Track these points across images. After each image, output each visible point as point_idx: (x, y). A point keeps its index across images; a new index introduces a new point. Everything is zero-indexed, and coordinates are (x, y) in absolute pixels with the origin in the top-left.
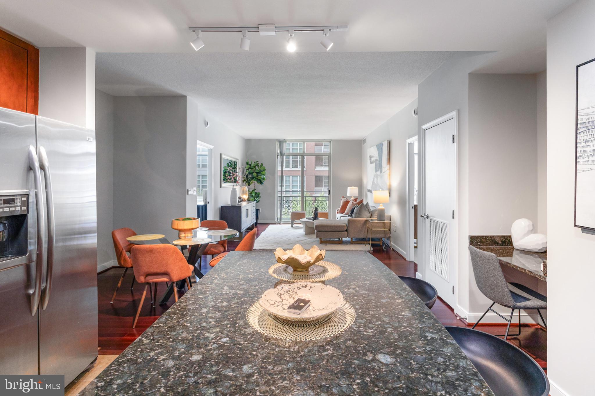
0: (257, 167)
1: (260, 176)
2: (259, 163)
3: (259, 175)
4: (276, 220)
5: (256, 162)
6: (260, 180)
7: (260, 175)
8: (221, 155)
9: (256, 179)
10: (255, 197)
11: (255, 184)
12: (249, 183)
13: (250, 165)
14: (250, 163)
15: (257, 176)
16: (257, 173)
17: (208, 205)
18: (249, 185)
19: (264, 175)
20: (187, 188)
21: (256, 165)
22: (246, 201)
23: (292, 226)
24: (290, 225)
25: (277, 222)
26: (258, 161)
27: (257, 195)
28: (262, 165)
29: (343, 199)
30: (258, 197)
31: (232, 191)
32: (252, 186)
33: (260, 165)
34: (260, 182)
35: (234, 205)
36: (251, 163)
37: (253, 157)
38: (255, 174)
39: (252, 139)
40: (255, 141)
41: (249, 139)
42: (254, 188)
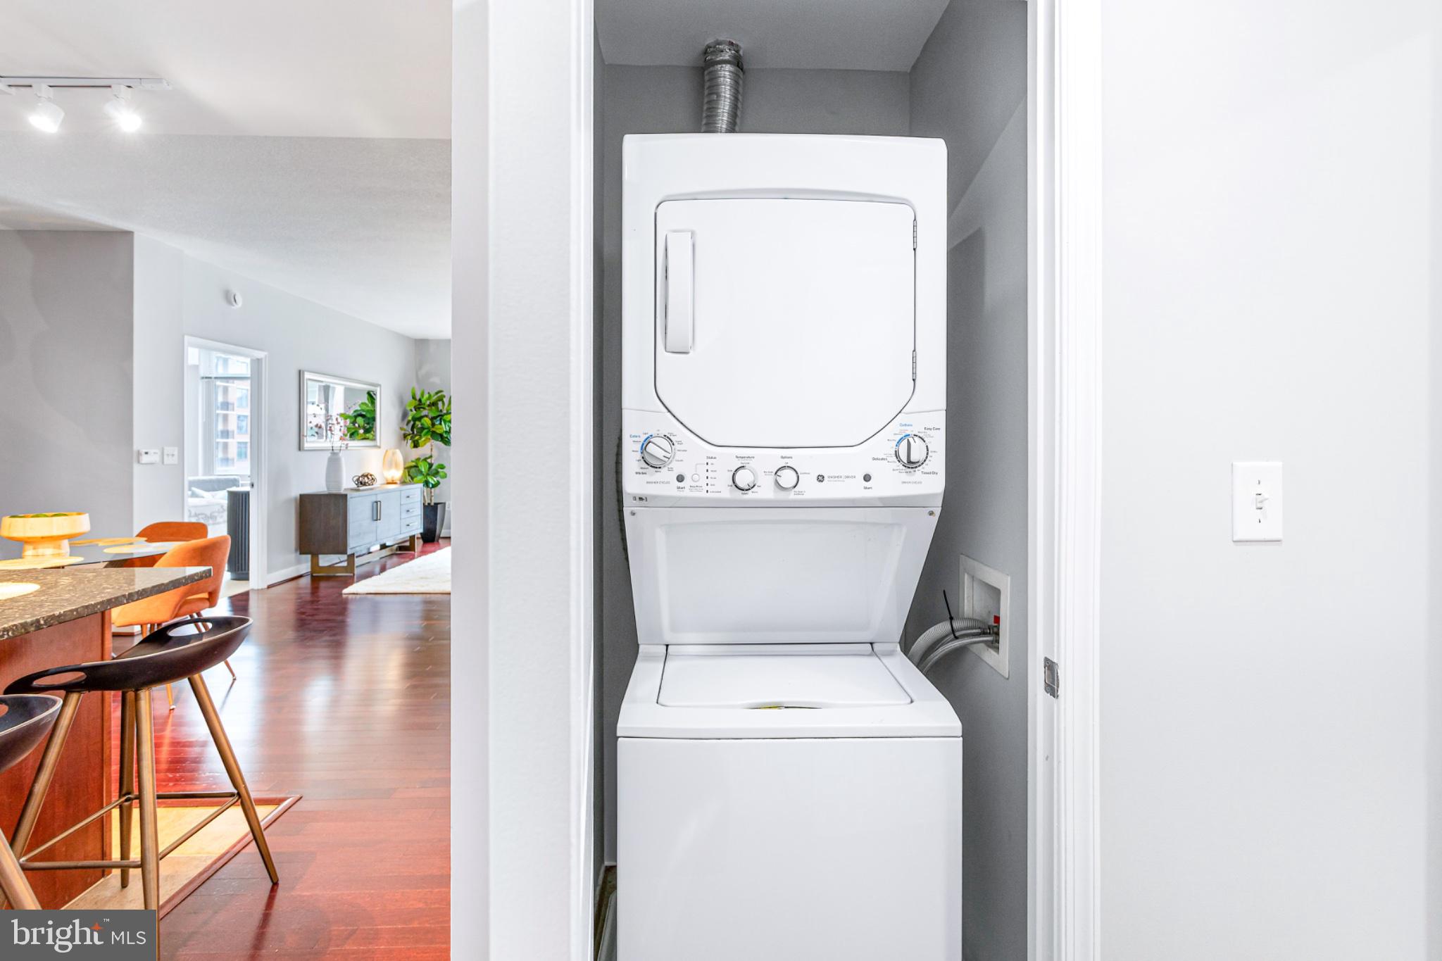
0: (440, 404)
1: (440, 426)
2: (444, 396)
3: (438, 423)
5: (437, 393)
6: (441, 435)
8: (300, 373)
9: (432, 434)
10: (428, 474)
11: (429, 447)
12: (417, 441)
13: (420, 400)
14: (419, 396)
15: (433, 425)
16: (433, 419)
18: (416, 445)
19: (451, 422)
20: (136, 447)
22: (396, 483)
26: (441, 392)
27: (434, 470)
28: (448, 399)
30: (437, 474)
31: (329, 458)
32: (424, 450)
33: (445, 400)
34: (444, 439)
35: (334, 492)
36: (423, 395)
37: (436, 380)
38: (427, 421)
39: (430, 338)
40: (438, 343)
41: (422, 337)
42: (431, 454)
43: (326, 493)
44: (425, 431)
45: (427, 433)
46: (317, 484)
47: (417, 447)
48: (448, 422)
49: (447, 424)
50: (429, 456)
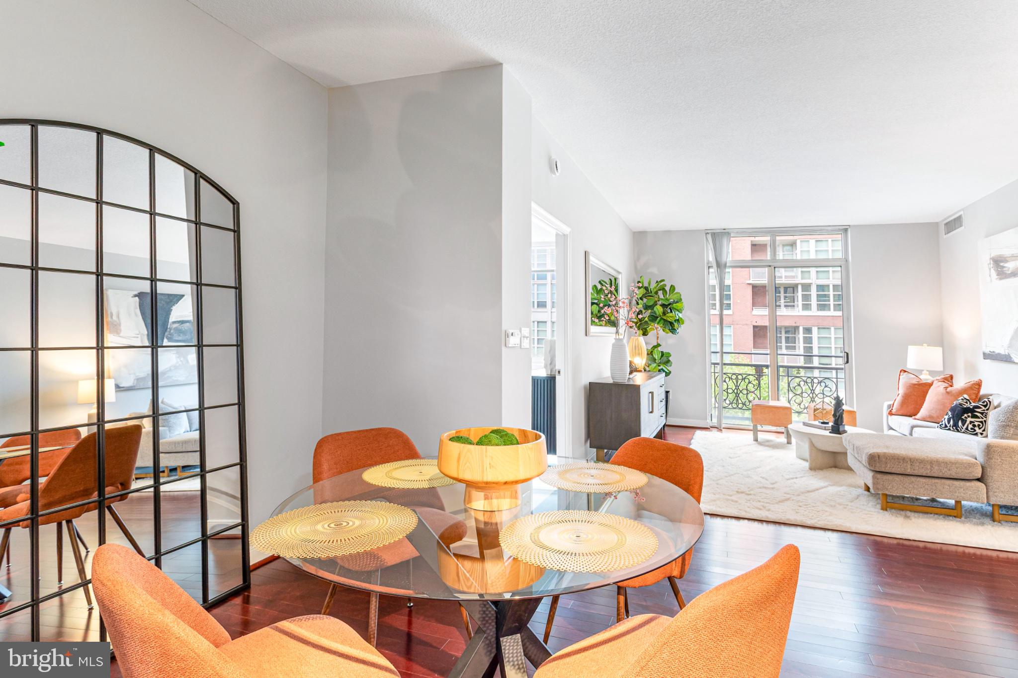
0: (660, 293)
1: (671, 315)
2: (665, 285)
3: (669, 311)
4: (709, 421)
5: (660, 282)
6: (671, 324)
7: (671, 312)
8: (586, 255)
9: (662, 321)
10: (661, 363)
11: (657, 331)
12: (645, 329)
13: (646, 288)
14: (646, 285)
15: (664, 313)
16: (663, 306)
17: (558, 378)
18: (644, 333)
19: (680, 311)
20: (503, 328)
21: (660, 290)
22: (643, 371)
23: (756, 440)
24: (750, 436)
25: (711, 425)
26: (663, 281)
27: (664, 359)
28: (673, 288)
29: (904, 376)
30: (667, 362)
31: (613, 345)
32: (652, 338)
33: (667, 289)
34: (671, 326)
35: (619, 380)
36: (649, 285)
37: (654, 270)
38: (659, 309)
39: (648, 230)
40: (656, 234)
41: (641, 229)
42: (657, 342)
43: (611, 381)
44: (659, 319)
45: (660, 321)
46: (605, 374)
47: (646, 335)
48: (678, 310)
49: (677, 312)
50: (656, 344)
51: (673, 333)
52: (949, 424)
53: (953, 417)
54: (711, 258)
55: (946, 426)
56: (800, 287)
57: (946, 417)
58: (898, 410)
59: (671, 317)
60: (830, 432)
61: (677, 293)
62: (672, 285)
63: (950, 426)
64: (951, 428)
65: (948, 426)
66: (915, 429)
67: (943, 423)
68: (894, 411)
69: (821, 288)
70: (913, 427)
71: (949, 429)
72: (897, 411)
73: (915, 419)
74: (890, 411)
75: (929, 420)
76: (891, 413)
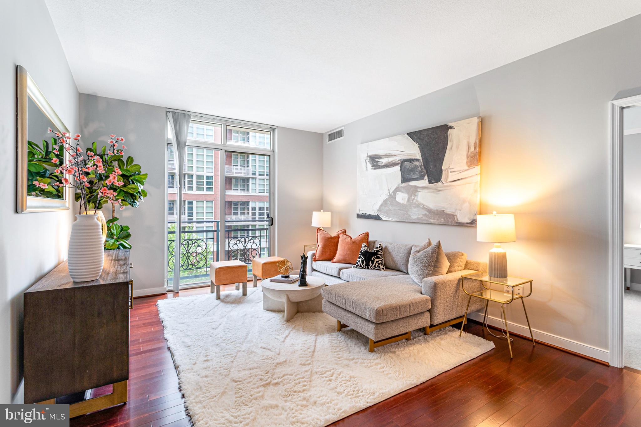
1: (133, 186)
2: (122, 156)
4: (166, 286)
7: (133, 183)
9: (123, 193)
10: (119, 238)
19: (142, 183)
21: (116, 160)
23: (219, 298)
25: (168, 289)
27: (124, 234)
28: (130, 159)
29: (320, 233)
30: (128, 236)
34: (132, 199)
39: (100, 95)
40: (108, 101)
41: (90, 92)
42: (113, 216)
48: (140, 182)
49: (139, 184)
50: (111, 218)
51: (133, 206)
52: (363, 264)
53: (365, 259)
54: (170, 134)
55: (361, 266)
56: (186, 176)
57: (360, 260)
58: (319, 256)
59: (133, 189)
60: (299, 286)
61: (136, 165)
62: (129, 157)
63: (363, 266)
64: (364, 267)
65: (362, 266)
66: (342, 271)
67: (359, 264)
68: (317, 258)
69: (199, 177)
70: (340, 270)
71: (363, 268)
72: (319, 258)
73: (334, 262)
74: (315, 258)
75: (343, 262)
76: (315, 260)
